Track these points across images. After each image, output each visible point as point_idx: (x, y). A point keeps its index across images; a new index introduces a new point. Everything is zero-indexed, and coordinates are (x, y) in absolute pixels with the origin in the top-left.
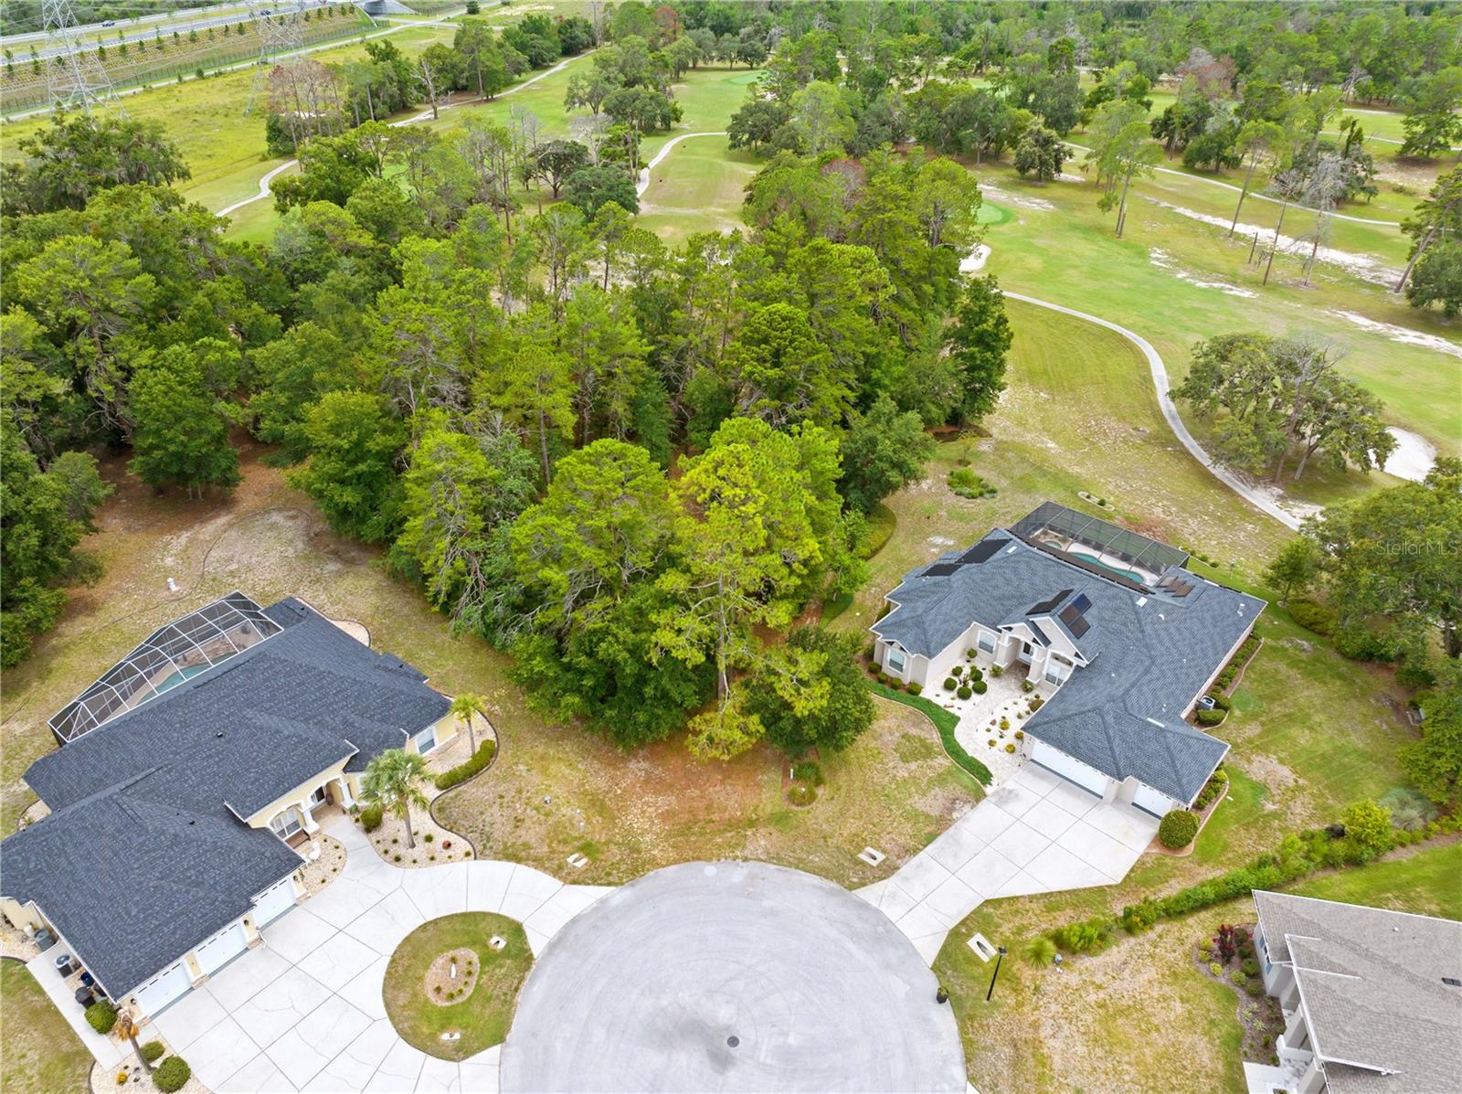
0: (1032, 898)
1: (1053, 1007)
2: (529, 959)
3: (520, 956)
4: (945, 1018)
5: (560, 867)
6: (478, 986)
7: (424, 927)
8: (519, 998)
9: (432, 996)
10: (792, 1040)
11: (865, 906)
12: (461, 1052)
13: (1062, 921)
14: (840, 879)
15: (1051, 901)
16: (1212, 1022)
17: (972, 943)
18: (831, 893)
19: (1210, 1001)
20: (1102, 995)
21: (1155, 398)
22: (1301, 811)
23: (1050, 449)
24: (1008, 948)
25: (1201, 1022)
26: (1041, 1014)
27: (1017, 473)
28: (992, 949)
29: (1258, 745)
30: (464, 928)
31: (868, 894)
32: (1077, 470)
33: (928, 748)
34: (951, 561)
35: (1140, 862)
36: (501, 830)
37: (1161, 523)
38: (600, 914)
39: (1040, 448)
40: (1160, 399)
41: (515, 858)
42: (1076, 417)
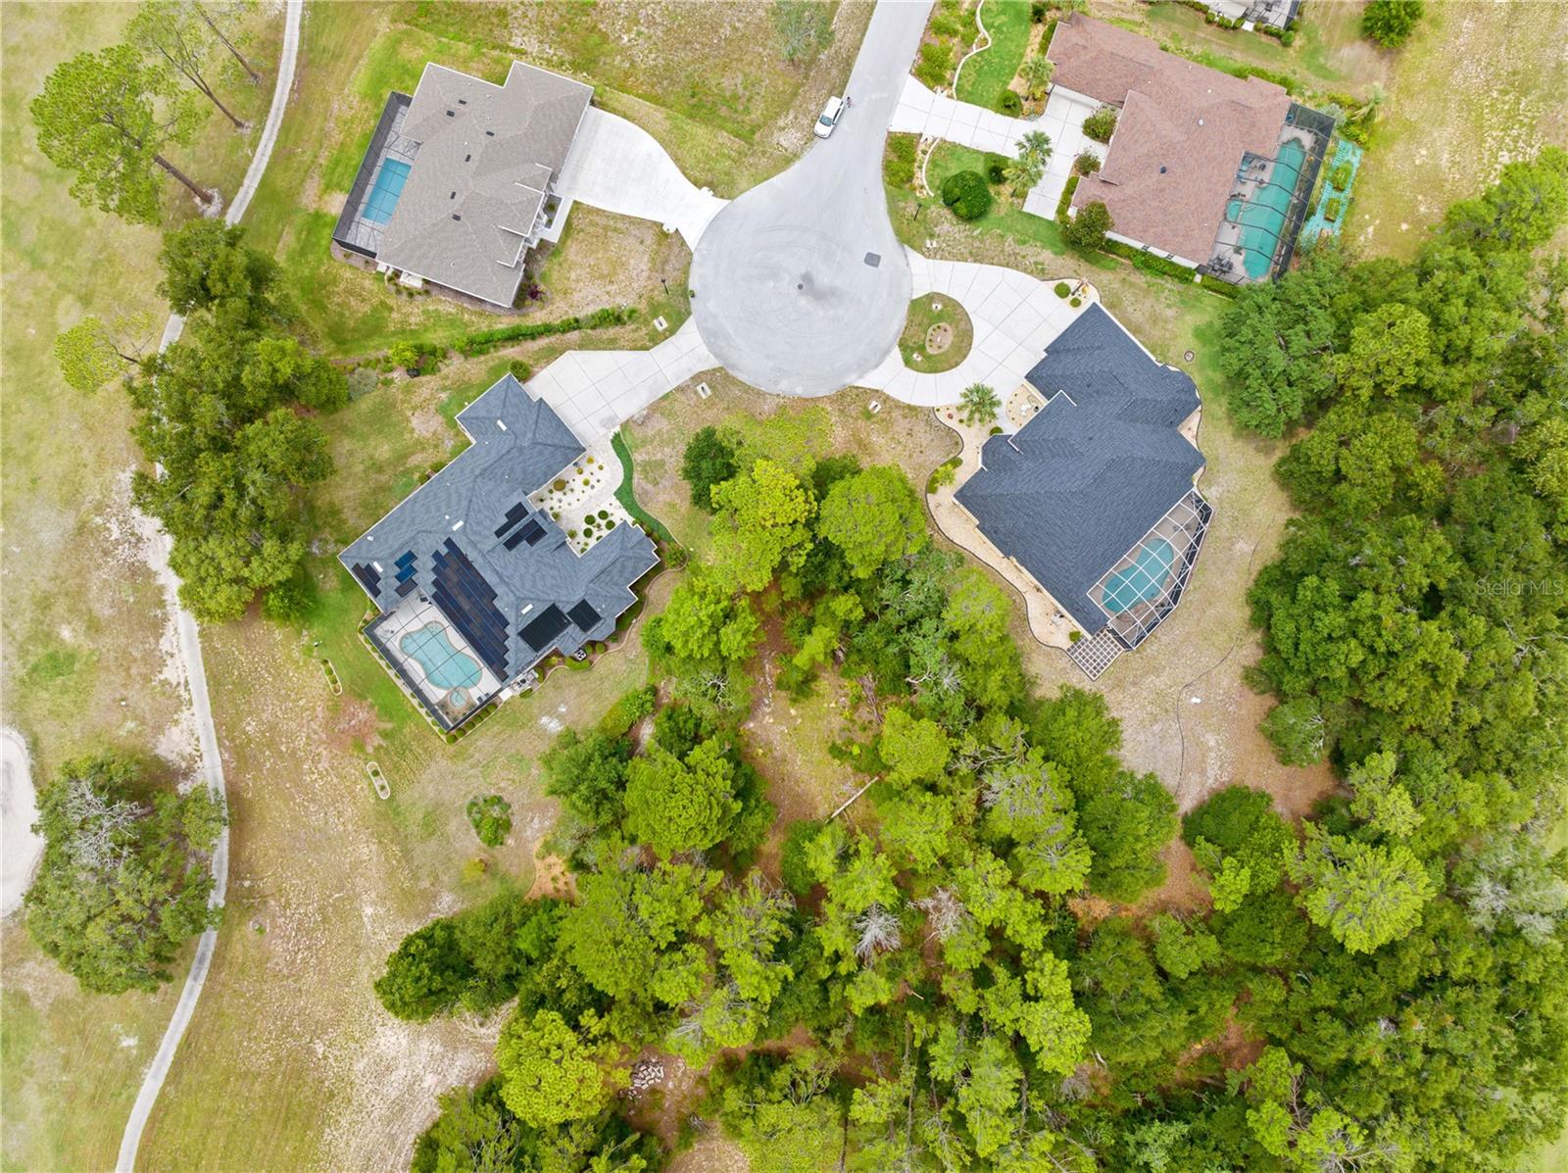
0: (622, 348)
1: (635, 285)
2: (900, 346)
3: (904, 346)
4: (693, 284)
5: (885, 401)
6: (926, 333)
7: (957, 364)
8: (905, 323)
9: (948, 328)
10: (772, 284)
11: (716, 356)
12: (931, 297)
13: (612, 332)
14: (727, 376)
15: (612, 345)
16: (560, 265)
17: (665, 325)
18: (734, 367)
19: (555, 275)
20: (608, 288)
21: (194, 1017)
22: (425, 392)
23: (374, 903)
24: (646, 323)
25: (566, 266)
26: (644, 283)
27: (433, 843)
28: (655, 322)
29: (421, 445)
30: (935, 365)
31: (713, 363)
32: (367, 850)
33: (644, 470)
34: (573, 629)
35: (548, 363)
36: (920, 428)
37: (334, 740)
38: (863, 368)
39: (383, 905)
40: (189, 1013)
41: (911, 408)
42: (311, 979)
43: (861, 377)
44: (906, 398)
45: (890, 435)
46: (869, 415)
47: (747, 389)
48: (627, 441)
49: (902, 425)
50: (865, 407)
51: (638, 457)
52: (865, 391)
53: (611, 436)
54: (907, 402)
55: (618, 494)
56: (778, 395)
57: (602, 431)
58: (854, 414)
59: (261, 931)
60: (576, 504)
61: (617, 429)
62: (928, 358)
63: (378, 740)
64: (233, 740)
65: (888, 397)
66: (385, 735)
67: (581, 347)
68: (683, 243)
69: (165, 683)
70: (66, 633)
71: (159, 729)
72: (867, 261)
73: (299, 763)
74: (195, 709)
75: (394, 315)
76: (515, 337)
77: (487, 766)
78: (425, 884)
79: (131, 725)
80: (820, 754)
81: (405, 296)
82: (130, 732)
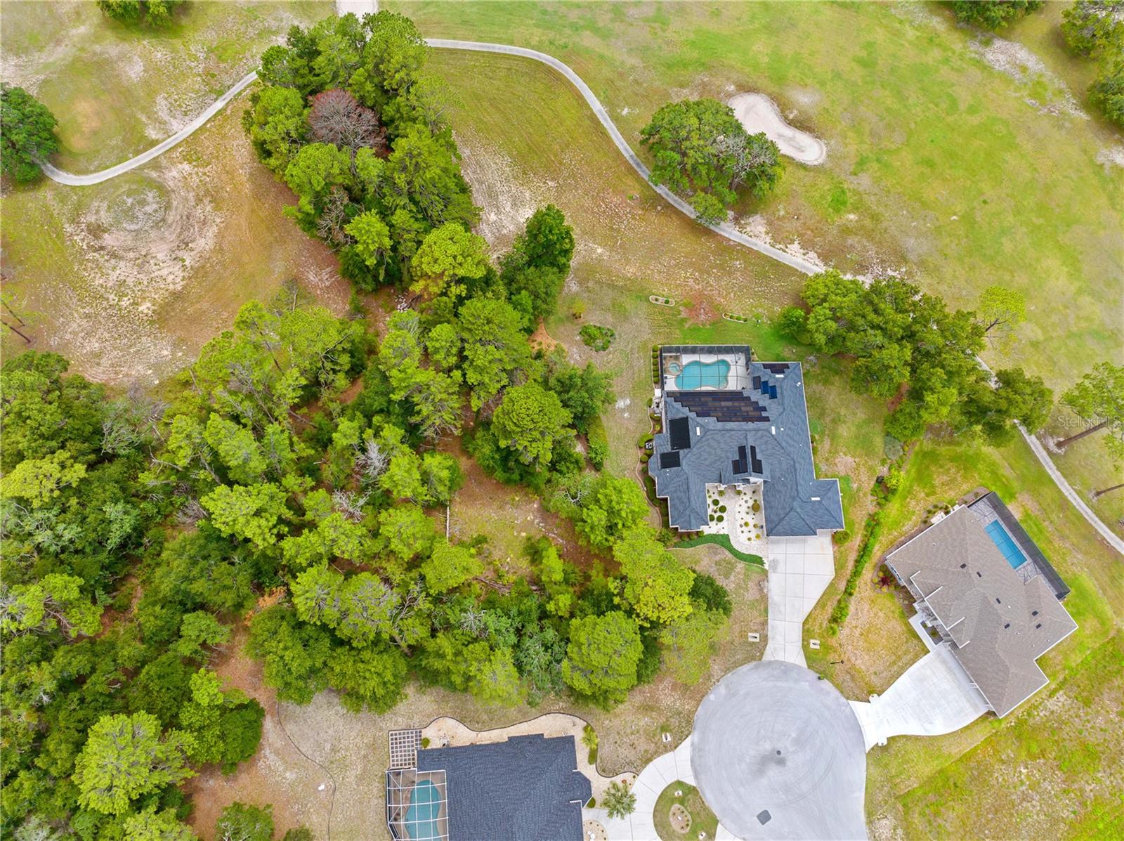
0: (815, 608)
1: (849, 648)
2: (694, 788)
3: (692, 790)
4: (826, 685)
5: (665, 747)
6: (691, 813)
7: (655, 816)
8: (707, 804)
9: (683, 832)
10: (794, 735)
11: (770, 663)
13: (829, 610)
14: (753, 658)
15: (821, 604)
16: (893, 612)
17: (812, 646)
18: (756, 667)
19: (888, 603)
20: (859, 630)
21: (614, 144)
22: (864, 478)
23: (601, 255)
24: (822, 636)
25: (890, 615)
26: (848, 654)
27: (608, 302)
28: (818, 642)
29: (834, 451)
30: (664, 801)
31: (768, 656)
32: (630, 271)
33: (729, 563)
34: (668, 448)
35: (835, 558)
36: (632, 755)
37: (700, 296)
38: (697, 751)
39: (596, 259)
40: (617, 143)
41: (648, 761)
42: (588, 202)
43: (692, 744)
44: (659, 762)
45: (641, 732)
46: (664, 729)
47: (737, 664)
48: (755, 567)
49: (642, 745)
50: (670, 731)
51: (740, 565)
52: (682, 740)
53: (765, 560)
54: (655, 761)
55: (727, 537)
56: (718, 681)
57: (771, 558)
58: (673, 720)
59: (631, 198)
60: (738, 509)
61: (766, 567)
62: (673, 800)
63: (683, 315)
64: (738, 251)
65: (667, 751)
66: (684, 320)
67: (832, 585)
68: (858, 699)
69: (792, 242)
70: (852, 217)
71: (770, 223)
72: (766, 812)
73: (701, 272)
74: (768, 246)
75: (923, 495)
76: (865, 550)
77: (627, 356)
78: (590, 284)
79: (782, 213)
80: (487, 529)
81: (930, 508)
82: (778, 210)
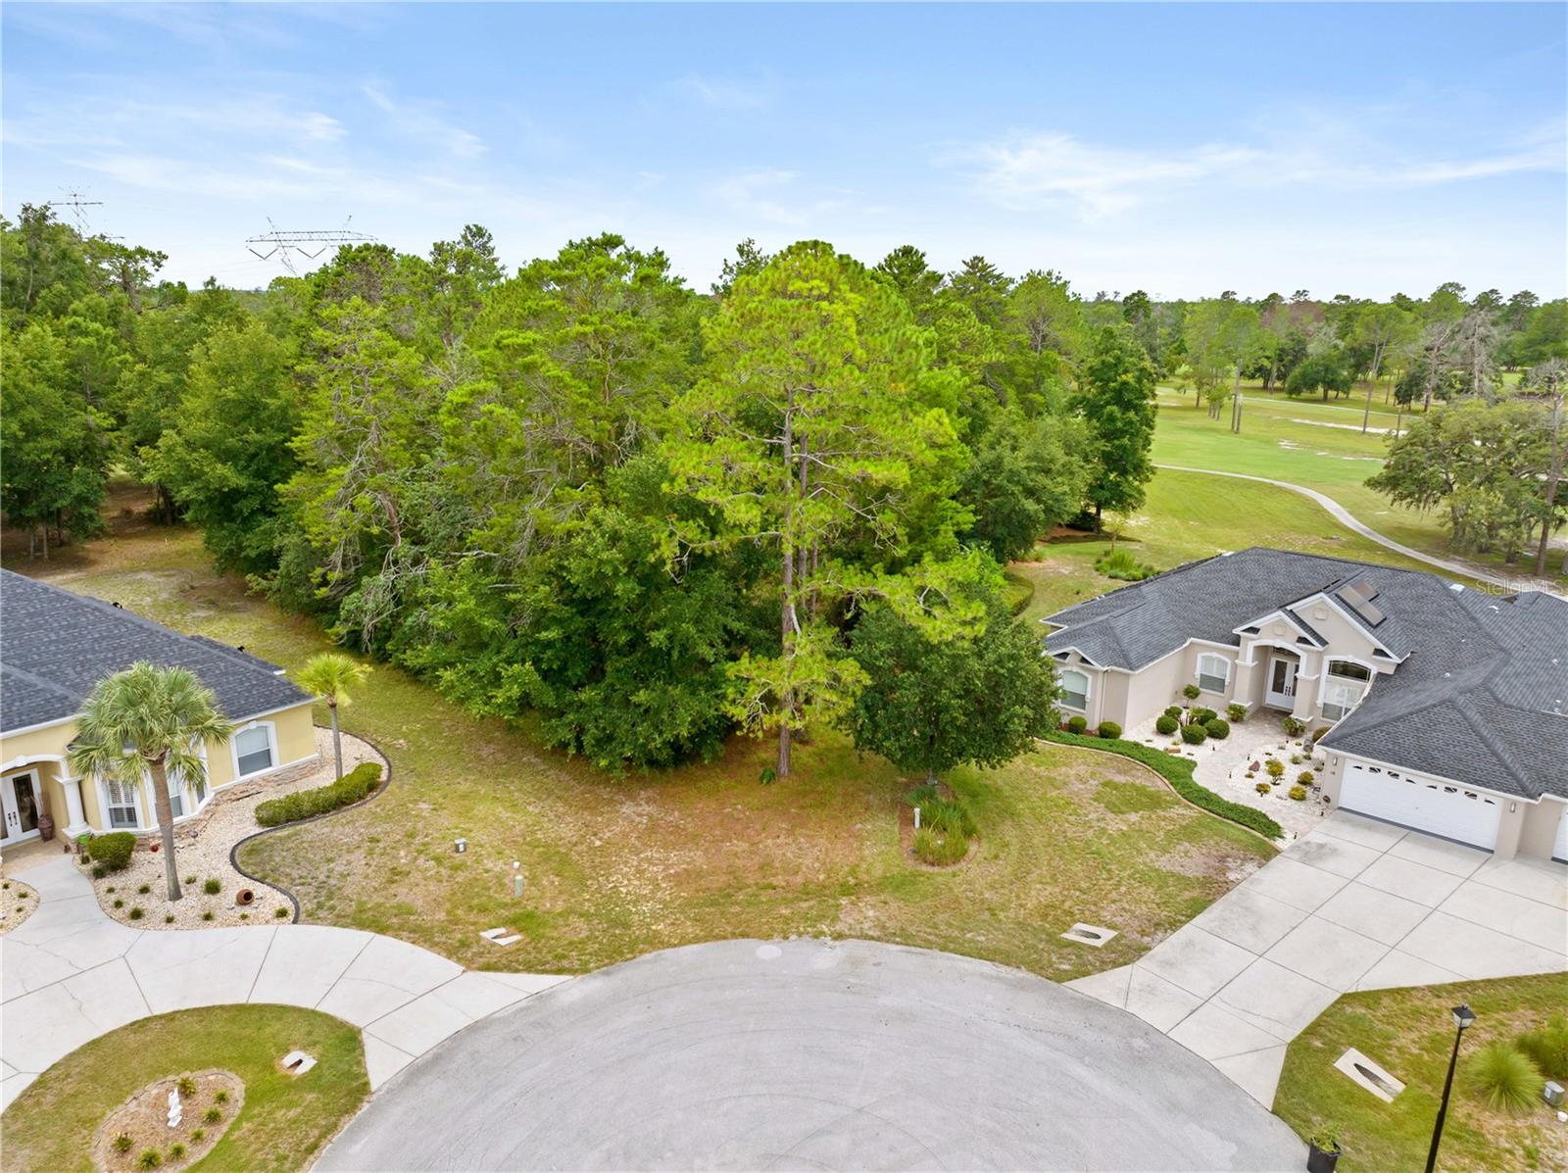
2: (360, 1092)
5: (463, 944)
8: (312, 1166)
9: (102, 1160)
18: (1019, 986)
28: (1391, 1078)
31: (1098, 988)
33: (1151, 796)
41: (375, 925)
43: (540, 997)
45: (461, 877)
46: (527, 920)
51: (1186, 813)
52: (530, 968)
53: (1287, 834)
55: (1187, 764)
56: (839, 936)
57: (1316, 839)
61: (1281, 844)
65: (452, 952)
